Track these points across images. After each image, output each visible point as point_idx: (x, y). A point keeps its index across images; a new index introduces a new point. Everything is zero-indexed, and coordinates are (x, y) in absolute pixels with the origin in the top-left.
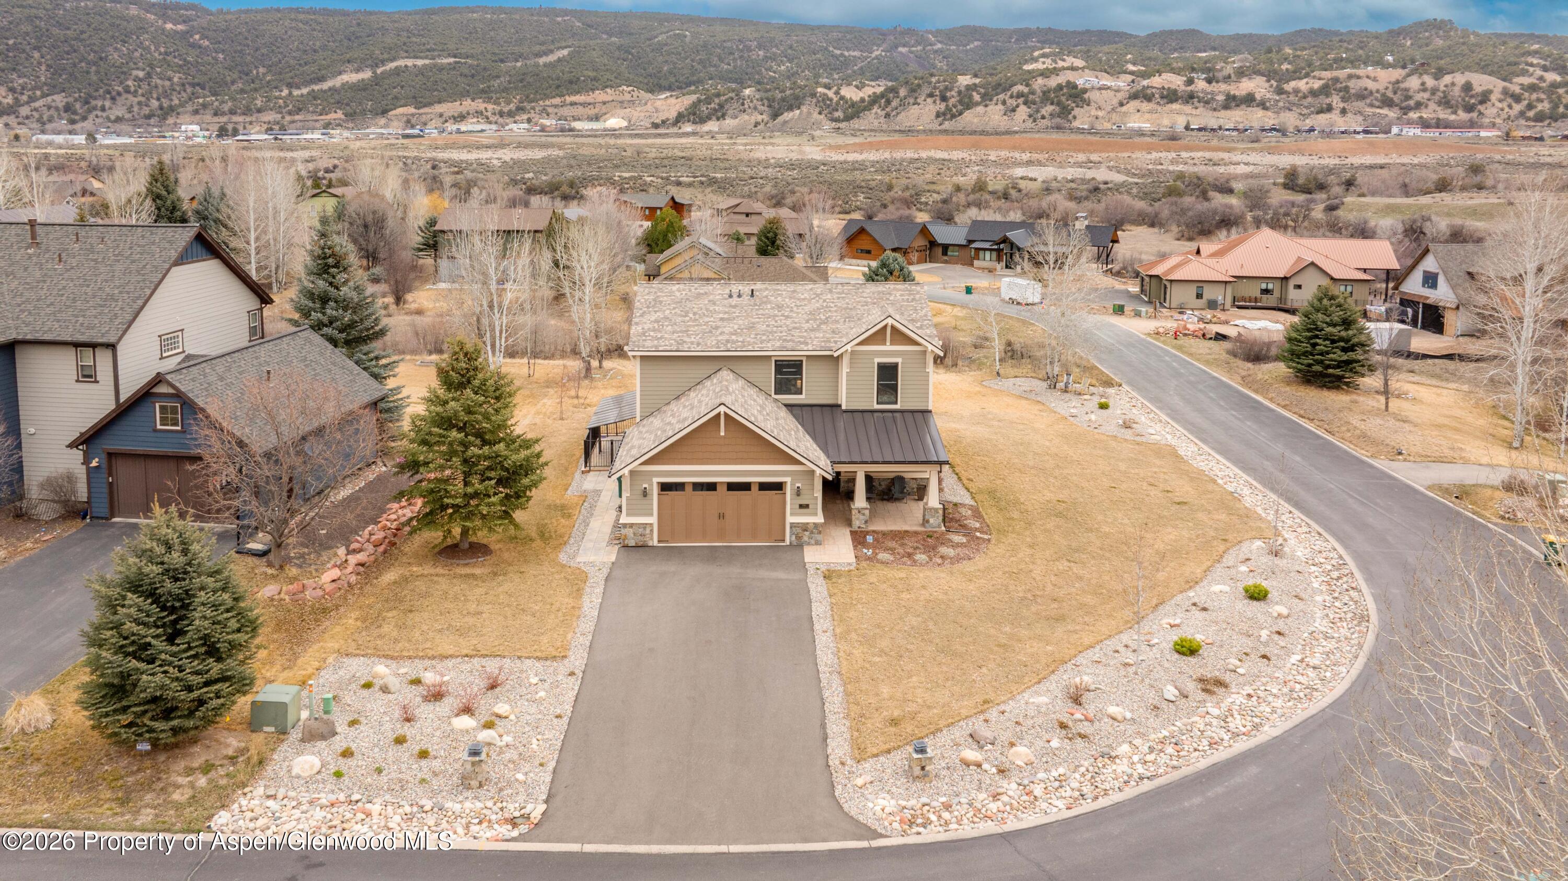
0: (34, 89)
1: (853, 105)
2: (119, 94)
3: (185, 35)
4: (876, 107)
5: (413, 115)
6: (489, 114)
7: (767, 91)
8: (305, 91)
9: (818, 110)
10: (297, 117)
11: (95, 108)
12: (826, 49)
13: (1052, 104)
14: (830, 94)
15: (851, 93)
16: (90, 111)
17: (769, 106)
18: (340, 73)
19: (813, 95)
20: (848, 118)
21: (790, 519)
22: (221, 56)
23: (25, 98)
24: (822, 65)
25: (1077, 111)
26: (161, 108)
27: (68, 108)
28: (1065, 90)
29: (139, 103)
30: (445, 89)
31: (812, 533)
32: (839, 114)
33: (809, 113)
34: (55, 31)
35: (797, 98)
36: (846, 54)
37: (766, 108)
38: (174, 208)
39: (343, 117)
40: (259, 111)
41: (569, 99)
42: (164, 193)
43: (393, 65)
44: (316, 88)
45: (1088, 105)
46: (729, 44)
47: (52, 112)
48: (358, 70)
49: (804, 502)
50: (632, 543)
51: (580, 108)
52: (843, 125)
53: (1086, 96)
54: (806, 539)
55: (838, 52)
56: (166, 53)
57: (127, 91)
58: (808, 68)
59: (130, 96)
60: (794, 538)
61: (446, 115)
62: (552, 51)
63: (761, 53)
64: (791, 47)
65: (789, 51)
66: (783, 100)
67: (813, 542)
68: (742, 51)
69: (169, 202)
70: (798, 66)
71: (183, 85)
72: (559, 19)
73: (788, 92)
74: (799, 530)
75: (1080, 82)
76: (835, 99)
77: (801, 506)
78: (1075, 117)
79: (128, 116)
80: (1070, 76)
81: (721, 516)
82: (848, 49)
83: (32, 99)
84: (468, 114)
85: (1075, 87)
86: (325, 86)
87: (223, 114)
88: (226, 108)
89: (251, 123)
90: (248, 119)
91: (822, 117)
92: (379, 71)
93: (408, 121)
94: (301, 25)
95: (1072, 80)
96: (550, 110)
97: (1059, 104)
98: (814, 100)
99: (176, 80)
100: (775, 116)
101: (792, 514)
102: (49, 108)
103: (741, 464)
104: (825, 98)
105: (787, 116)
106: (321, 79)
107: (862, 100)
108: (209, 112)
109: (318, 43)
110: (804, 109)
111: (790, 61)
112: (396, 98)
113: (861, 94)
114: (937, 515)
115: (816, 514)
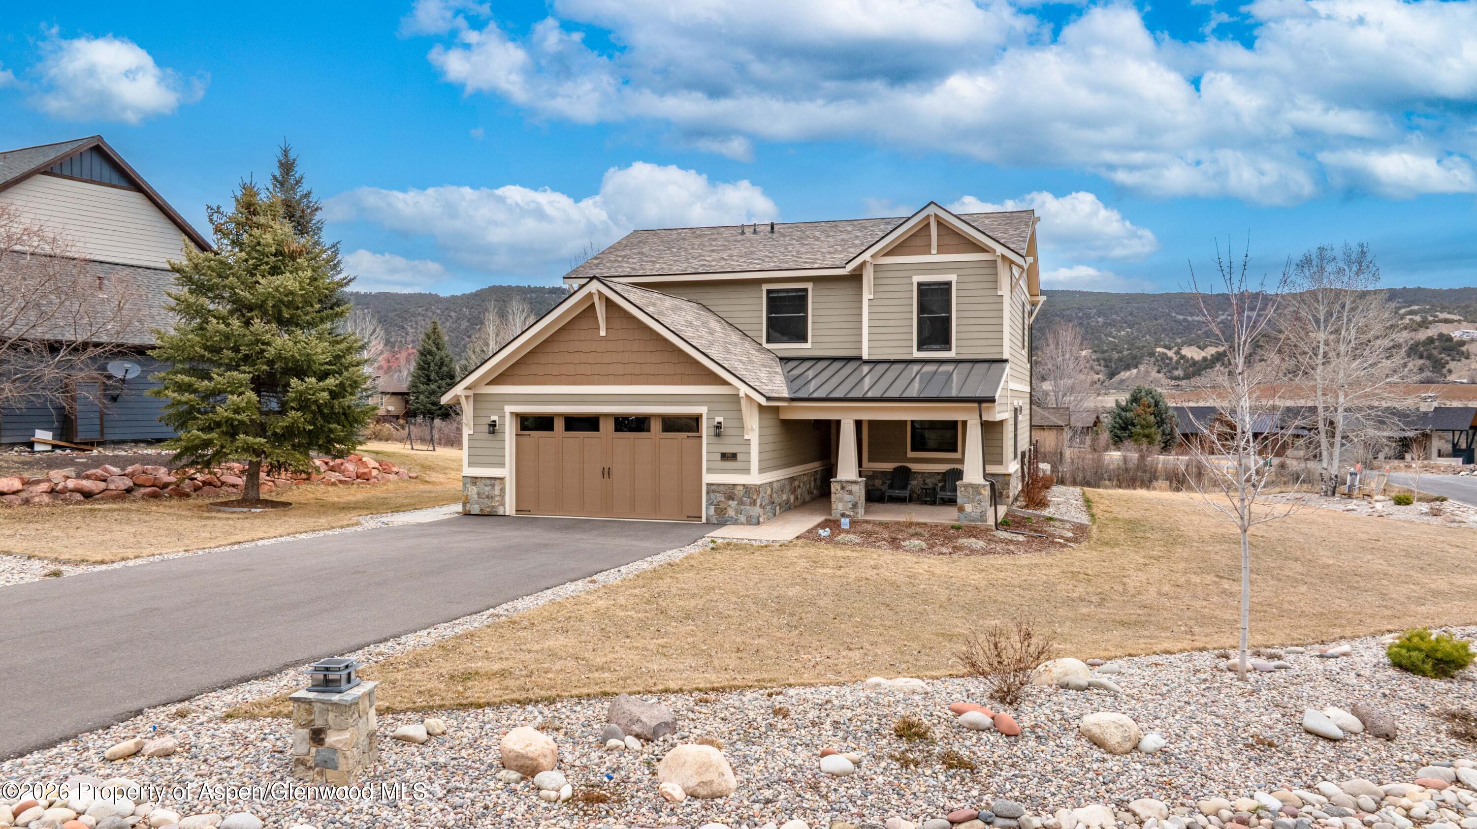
1: (1194, 363)
4: (1218, 365)
7: (1104, 352)
9: (1156, 369)
12: (1168, 315)
13: (1421, 357)
14: (1170, 354)
15: (1192, 353)
17: (1106, 366)
19: (1152, 354)
20: (1187, 377)
21: (708, 478)
24: (1164, 330)
25: (1452, 365)
28: (1437, 344)
31: (741, 503)
32: (1179, 372)
33: (1147, 372)
35: (1134, 357)
36: (1190, 319)
37: (1103, 369)
38: (442, 364)
42: (434, 349)
45: (1467, 358)
46: (1068, 312)
49: (729, 450)
50: (475, 509)
52: (1183, 383)
53: (1464, 349)
54: (731, 513)
55: (1181, 317)
58: (1149, 332)
60: (712, 509)
63: (1100, 320)
64: (1131, 314)
65: (1130, 318)
66: (1120, 360)
67: (743, 518)
68: (1081, 318)
69: (437, 358)
70: (1139, 331)
73: (1125, 353)
74: (720, 497)
75: (1456, 335)
76: (1175, 358)
77: (724, 456)
78: (1450, 371)
80: (1444, 329)
81: (606, 473)
82: (1192, 315)
85: (1449, 339)
91: (1161, 375)
95: (1445, 332)
97: (1429, 357)
98: (1153, 359)
100: (1112, 375)
101: (709, 470)
103: (631, 383)
104: (1164, 357)
105: (1124, 375)
107: (1205, 359)
110: (1142, 368)
111: (1131, 326)
113: (1203, 354)
114: (978, 498)
115: (747, 471)
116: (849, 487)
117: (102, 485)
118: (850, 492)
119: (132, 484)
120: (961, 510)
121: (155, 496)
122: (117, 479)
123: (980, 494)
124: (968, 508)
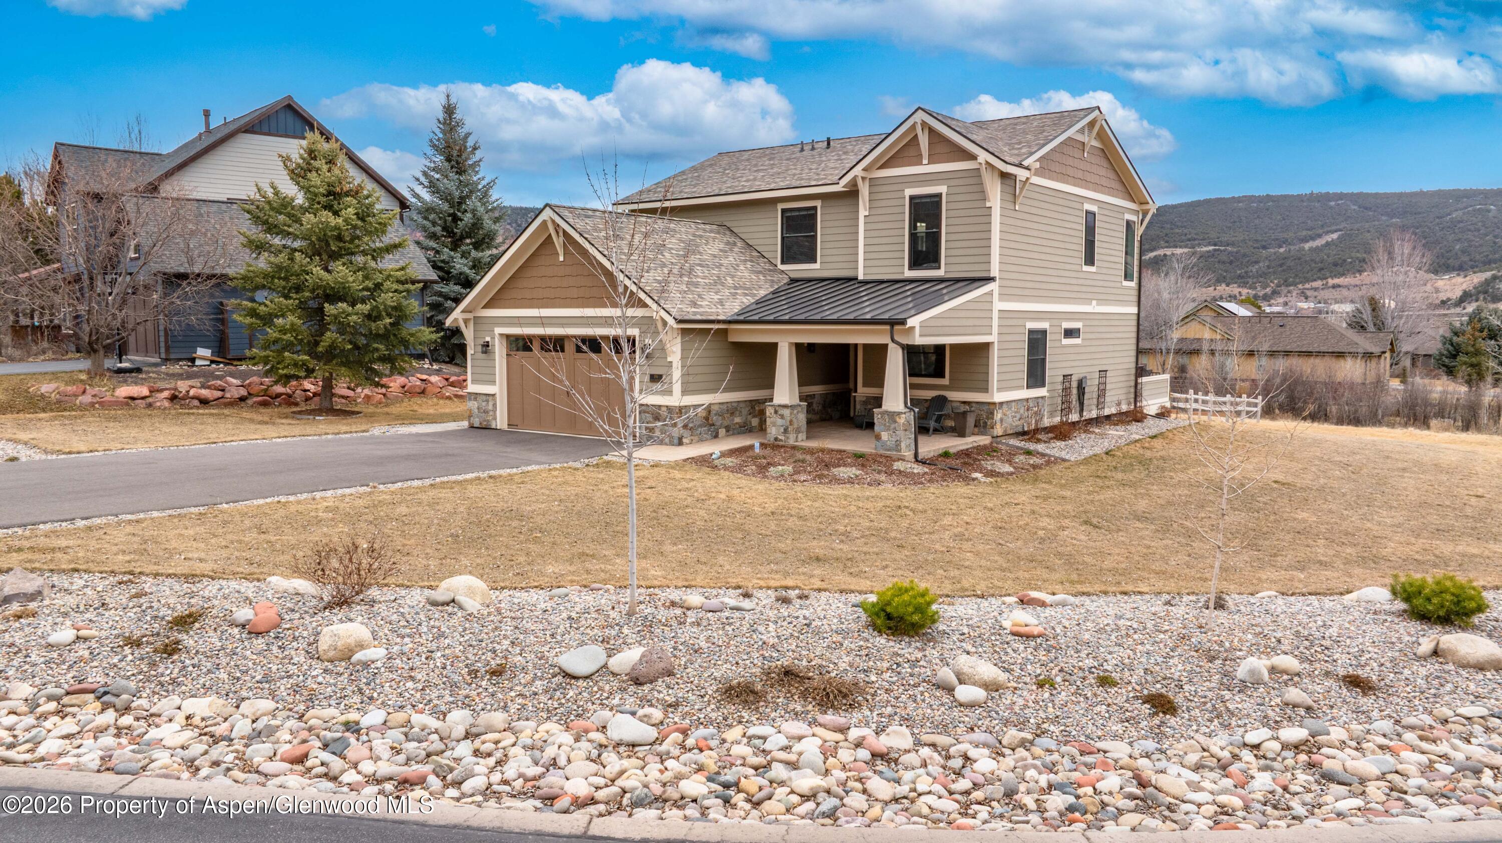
21: (641, 399)
31: (665, 424)
41: (1331, 282)
49: (657, 372)
50: (477, 423)
60: (644, 428)
62: (1319, 236)
67: (667, 439)
72: (1332, 203)
74: (649, 417)
77: (654, 378)
96: (1309, 293)
101: (641, 391)
114: (893, 426)
115: (669, 392)
116: (781, 411)
117: (219, 394)
118: (782, 417)
119: (246, 394)
120: (878, 437)
121: (264, 404)
122: (233, 389)
123: (895, 422)
124: (885, 436)
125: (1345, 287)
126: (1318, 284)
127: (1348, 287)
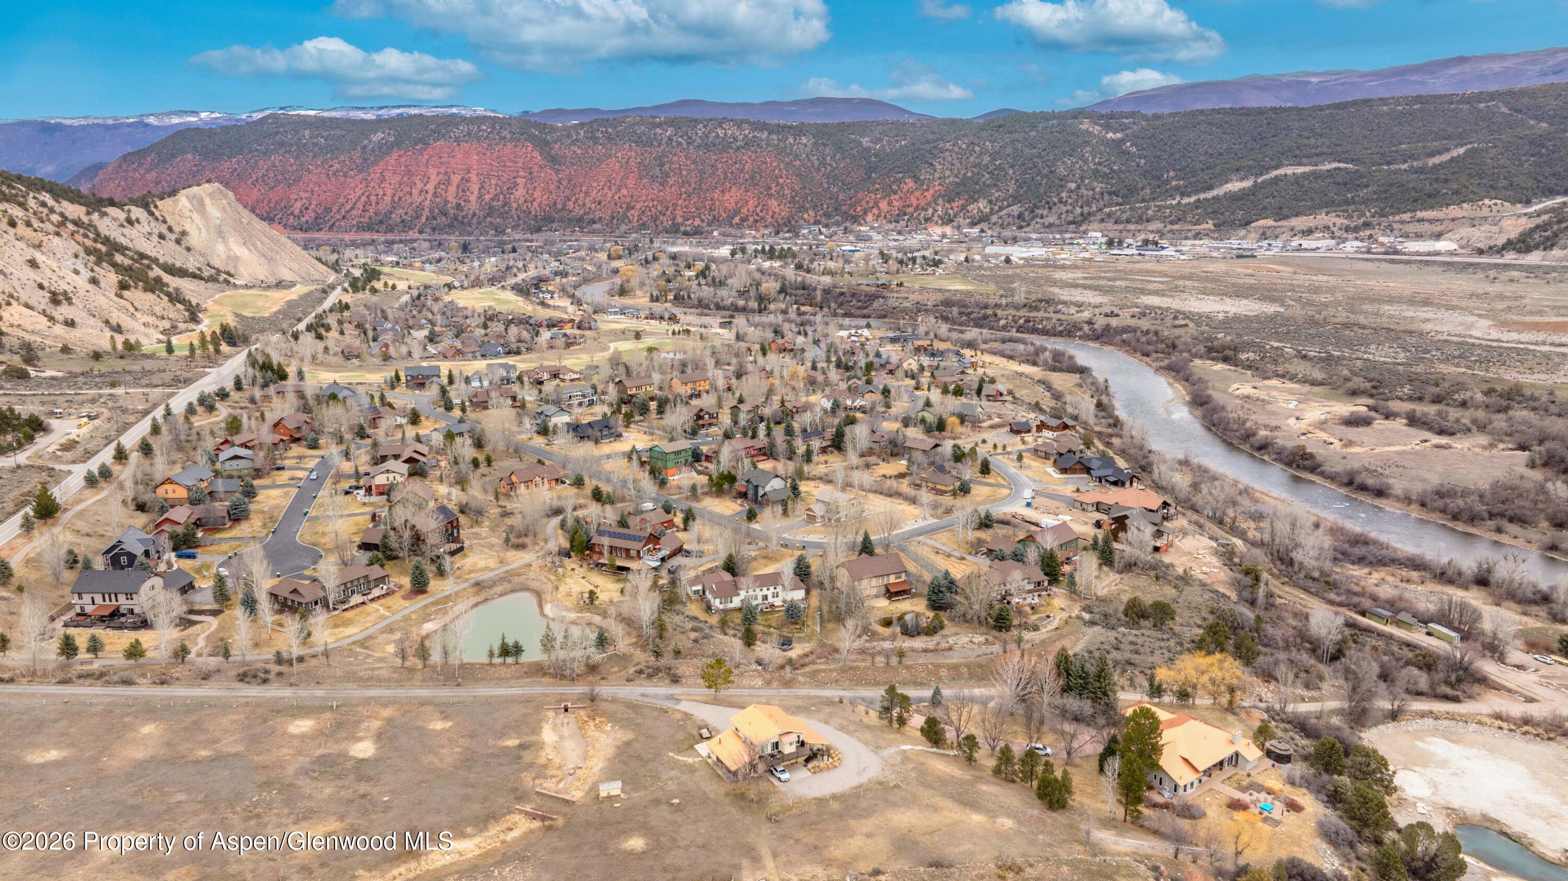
0: (1004, 200)
2: (1055, 204)
3: (1119, 143)
5: (1269, 228)
6: (1335, 229)
8: (1192, 199)
10: (1176, 227)
11: (1036, 216)
16: (1032, 219)
18: (1227, 182)
22: (1143, 161)
23: (996, 208)
26: (1082, 214)
27: (1020, 216)
29: (1067, 212)
30: (1312, 199)
34: (1027, 150)
39: (1212, 228)
40: (1148, 221)
41: (1420, 214)
43: (1274, 173)
44: (1202, 196)
47: (1010, 219)
48: (1242, 179)
51: (1427, 224)
56: (1099, 164)
57: (1061, 202)
59: (1061, 206)
61: (1296, 229)
62: (1448, 150)
71: (1102, 194)
72: (1482, 105)
79: (1057, 222)
83: (1001, 209)
84: (1317, 228)
86: (1209, 195)
87: (1122, 222)
88: (1124, 217)
89: (1139, 231)
90: (1139, 227)
92: (1259, 180)
93: (1264, 234)
94: (1214, 129)
96: (1395, 226)
99: (1098, 189)
102: (1009, 215)
106: (1210, 188)
108: (1112, 220)
109: (1225, 147)
112: (1265, 208)
125: (1428, 221)
126: (1406, 216)
127: (1430, 221)
